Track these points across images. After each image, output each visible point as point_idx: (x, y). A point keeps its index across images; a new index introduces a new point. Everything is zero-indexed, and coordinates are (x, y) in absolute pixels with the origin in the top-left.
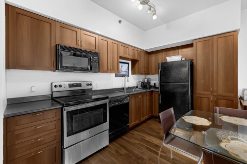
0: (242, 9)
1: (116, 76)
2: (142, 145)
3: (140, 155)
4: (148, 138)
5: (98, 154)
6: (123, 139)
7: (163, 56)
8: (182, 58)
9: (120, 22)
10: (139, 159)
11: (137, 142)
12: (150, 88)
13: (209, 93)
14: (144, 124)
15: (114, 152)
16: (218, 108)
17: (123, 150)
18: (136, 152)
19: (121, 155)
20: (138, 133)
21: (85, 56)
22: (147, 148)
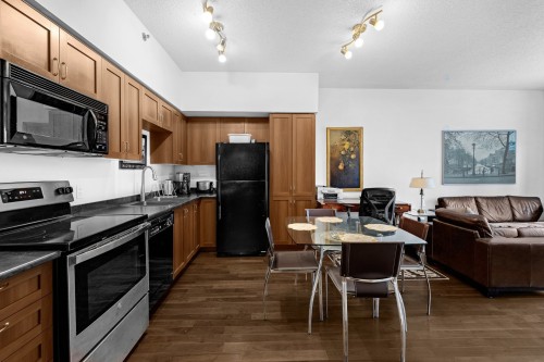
0: (321, 86)
1: (123, 166)
2: (217, 300)
3: (221, 312)
4: (216, 286)
5: (133, 355)
6: (170, 306)
7: (218, 130)
8: (252, 138)
9: (145, 37)
10: (224, 319)
11: (200, 299)
12: (189, 194)
13: (288, 193)
14: (192, 267)
15: (171, 334)
16: (308, 211)
17: (186, 321)
18: (211, 313)
19: (189, 329)
20: (193, 285)
21: (78, 111)
22: (227, 299)
